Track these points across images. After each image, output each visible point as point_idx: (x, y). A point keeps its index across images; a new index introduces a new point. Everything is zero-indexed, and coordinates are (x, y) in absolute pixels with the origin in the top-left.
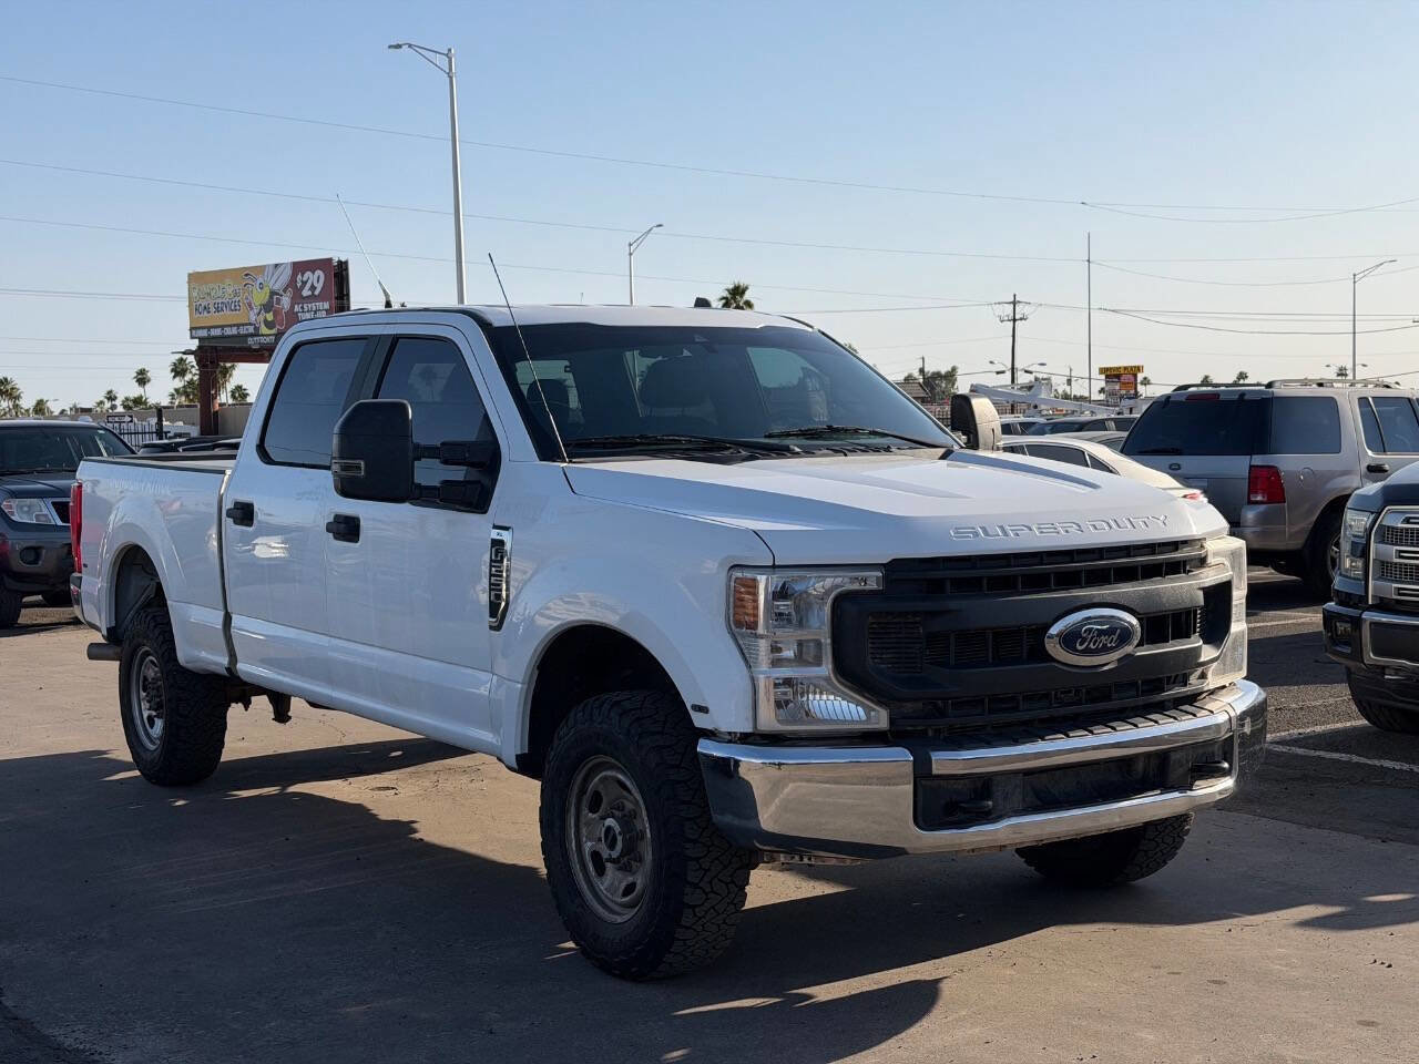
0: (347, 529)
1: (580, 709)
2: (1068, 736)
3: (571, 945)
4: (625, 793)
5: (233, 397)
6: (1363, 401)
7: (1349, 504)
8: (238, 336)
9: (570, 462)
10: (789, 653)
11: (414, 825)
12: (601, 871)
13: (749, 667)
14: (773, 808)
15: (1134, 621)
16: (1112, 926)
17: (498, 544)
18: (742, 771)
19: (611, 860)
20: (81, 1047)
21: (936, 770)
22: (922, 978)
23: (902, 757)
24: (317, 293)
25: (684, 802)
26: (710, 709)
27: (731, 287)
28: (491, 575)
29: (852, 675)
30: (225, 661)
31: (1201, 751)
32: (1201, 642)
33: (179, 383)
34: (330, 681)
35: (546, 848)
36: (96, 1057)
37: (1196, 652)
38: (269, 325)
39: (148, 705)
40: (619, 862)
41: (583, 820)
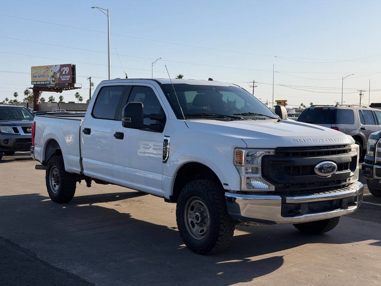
0: (120, 136)
1: (190, 183)
2: (319, 194)
3: (184, 245)
4: (201, 206)
5: (41, 101)
6: (360, 111)
7: (369, 137)
8: (45, 84)
9: (186, 120)
10: (250, 171)
11: (130, 215)
12: (193, 226)
13: (239, 173)
14: (244, 211)
15: (336, 165)
16: (322, 244)
17: (166, 141)
18: (236, 201)
19: (197, 223)
20: (63, 269)
21: (287, 202)
22: (278, 256)
23: (279, 198)
24: (67, 73)
25: (220, 209)
26: (229, 184)
27: (179, 75)
28: (164, 149)
29: (266, 177)
30: (80, 170)
31: (349, 199)
32: (351, 171)
33: (26, 97)
34: (113, 176)
35: (178, 220)
36: (68, 271)
37: (349, 173)
38: (53, 81)
39: (54, 182)
40: (198, 224)
41: (189, 213)
